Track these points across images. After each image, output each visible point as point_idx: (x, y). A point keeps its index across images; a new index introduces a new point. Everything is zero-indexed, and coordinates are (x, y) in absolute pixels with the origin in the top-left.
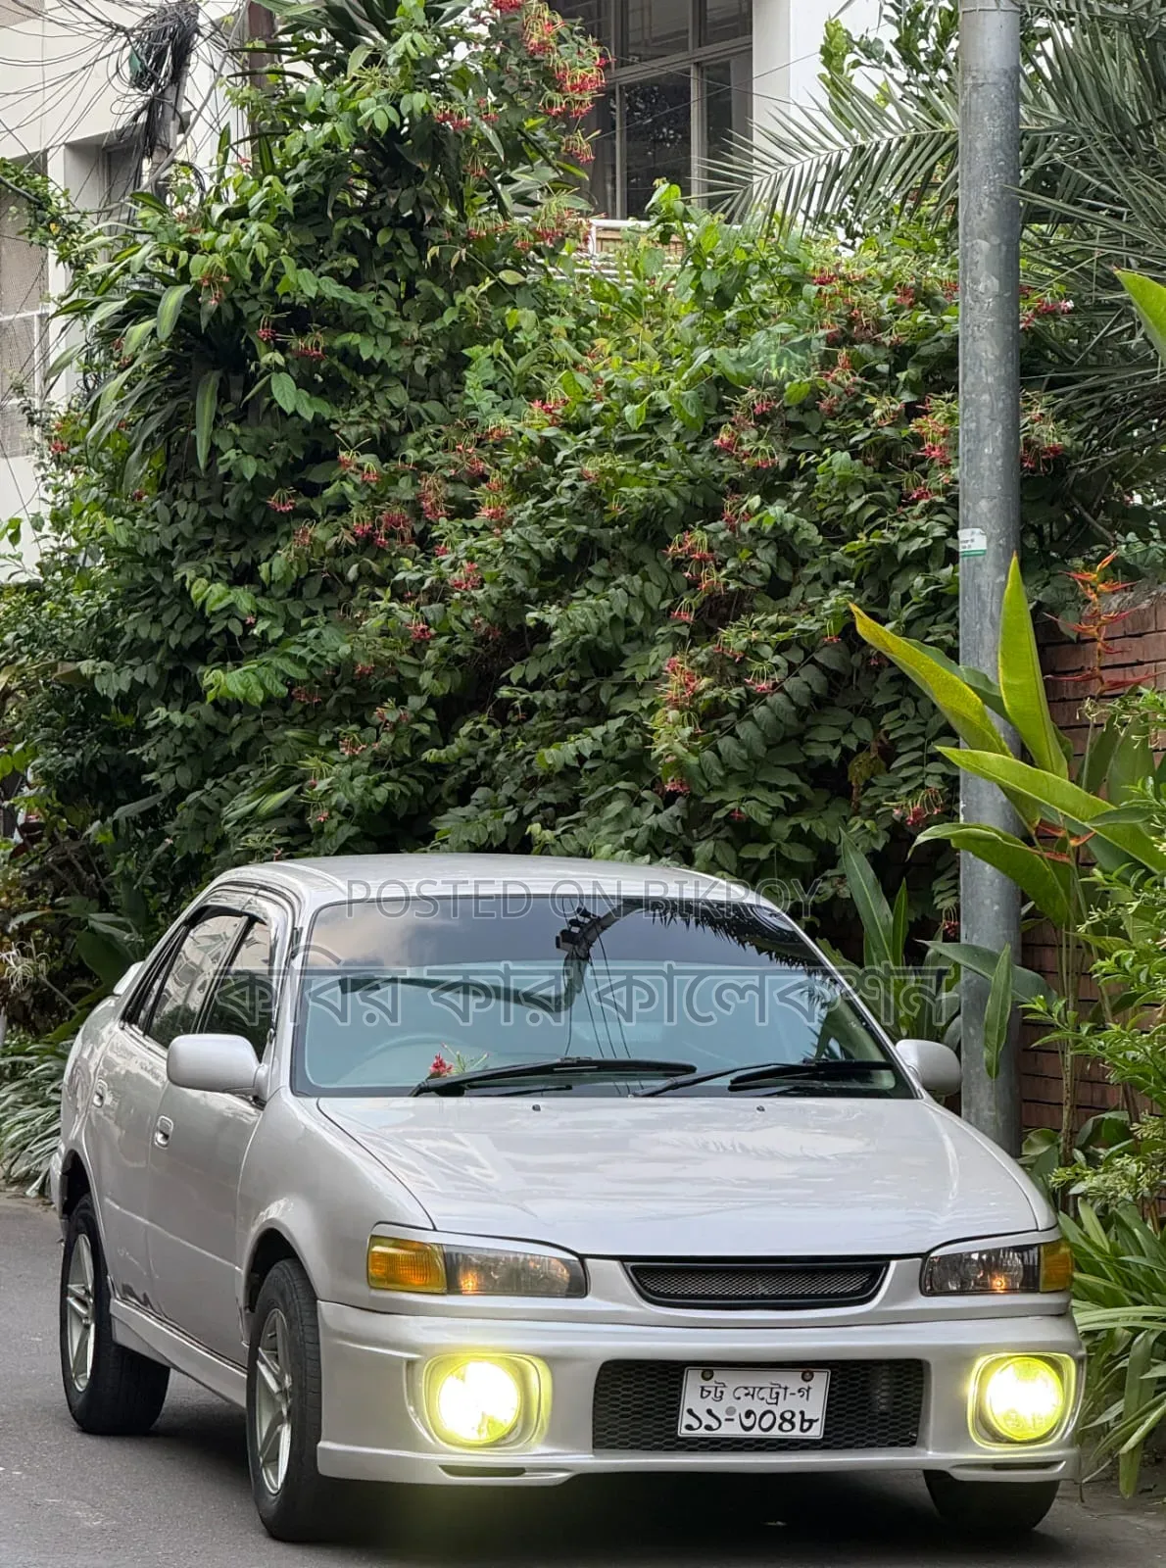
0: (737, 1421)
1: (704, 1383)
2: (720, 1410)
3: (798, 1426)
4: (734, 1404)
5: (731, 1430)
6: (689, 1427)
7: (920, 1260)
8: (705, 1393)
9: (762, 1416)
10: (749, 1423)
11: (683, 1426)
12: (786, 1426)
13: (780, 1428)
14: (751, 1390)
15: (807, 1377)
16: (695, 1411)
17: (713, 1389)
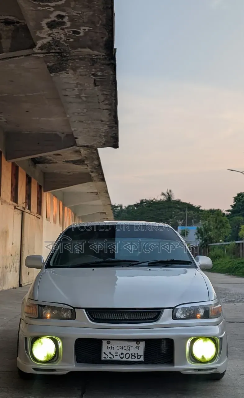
0: (118, 356)
1: (108, 345)
2: (113, 352)
3: (137, 357)
4: (118, 351)
5: (117, 358)
6: (105, 358)
7: (172, 309)
8: (108, 348)
9: (126, 354)
10: (122, 356)
11: (103, 357)
12: (133, 357)
13: (131, 357)
14: (122, 347)
15: (138, 343)
16: (106, 353)
17: (111, 347)
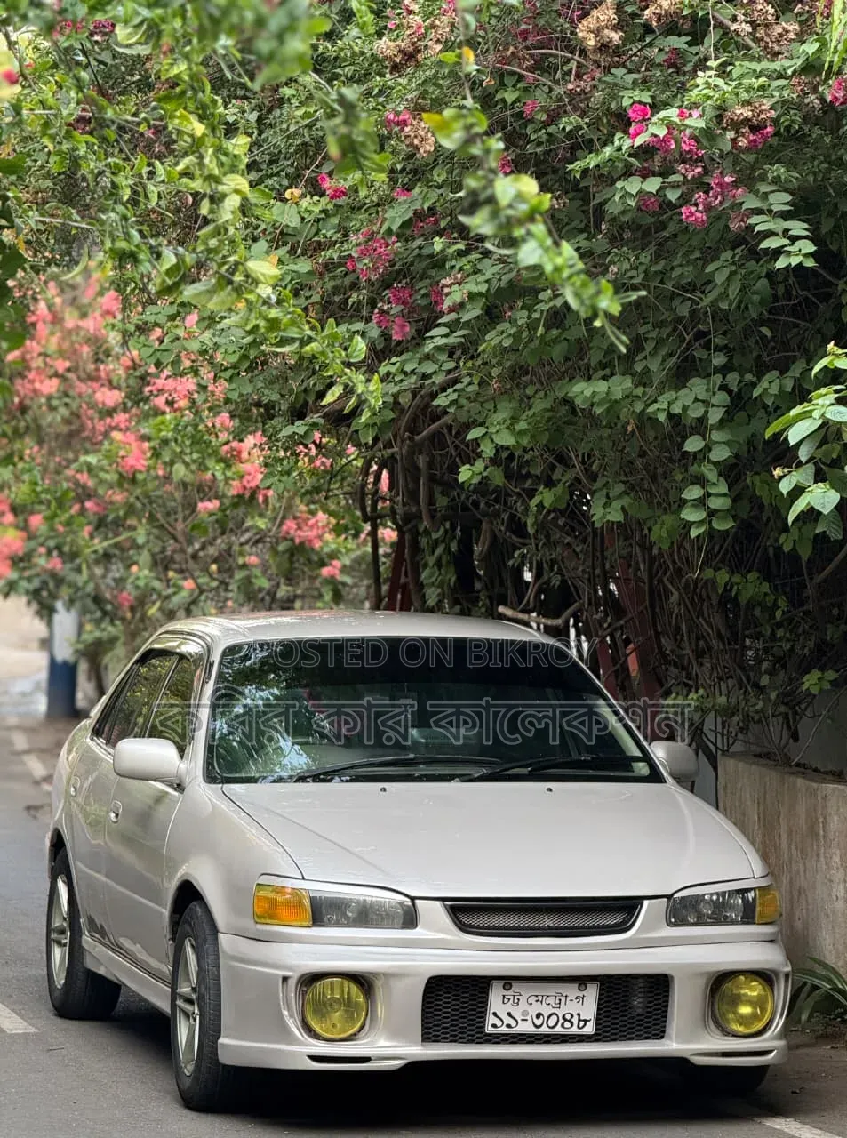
0: (530, 1020)
1: (505, 992)
2: (516, 1013)
3: (575, 1024)
4: (527, 1008)
5: (526, 1027)
6: (493, 1026)
7: (666, 900)
8: (506, 1001)
9: (549, 1017)
10: (538, 1022)
11: (491, 1023)
12: (567, 1024)
13: (563, 1026)
14: (540, 998)
15: (582, 988)
16: (499, 1014)
17: (512, 998)
